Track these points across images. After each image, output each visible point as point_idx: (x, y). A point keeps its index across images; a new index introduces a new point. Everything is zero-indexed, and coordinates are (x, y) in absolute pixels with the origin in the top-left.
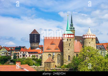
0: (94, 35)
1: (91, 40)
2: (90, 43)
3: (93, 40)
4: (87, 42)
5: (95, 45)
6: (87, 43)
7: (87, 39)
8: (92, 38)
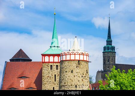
0: (83, 54)
1: (74, 64)
2: (72, 72)
3: (81, 66)
4: (66, 70)
5: (84, 76)
6: (66, 72)
7: (66, 63)
8: (79, 61)
